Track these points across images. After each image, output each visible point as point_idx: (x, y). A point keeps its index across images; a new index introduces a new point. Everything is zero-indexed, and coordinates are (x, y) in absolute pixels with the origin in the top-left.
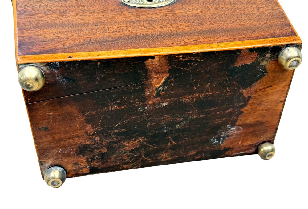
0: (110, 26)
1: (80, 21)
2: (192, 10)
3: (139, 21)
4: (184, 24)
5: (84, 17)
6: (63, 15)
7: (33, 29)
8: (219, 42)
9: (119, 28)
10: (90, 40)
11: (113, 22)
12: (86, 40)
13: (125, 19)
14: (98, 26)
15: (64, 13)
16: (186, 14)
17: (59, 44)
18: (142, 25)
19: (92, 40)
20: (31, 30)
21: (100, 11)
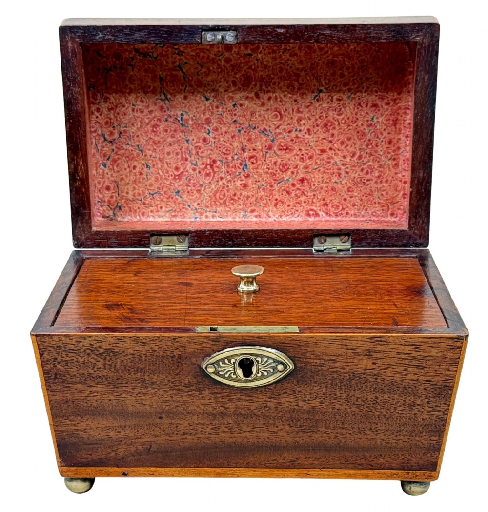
0: (179, 421)
1: (138, 406)
2: (308, 397)
3: (223, 415)
4: (287, 427)
5: (144, 398)
6: (112, 390)
7: (73, 417)
8: (324, 468)
9: (192, 427)
10: (151, 446)
11: (185, 412)
12: (145, 447)
13: (202, 407)
14: (163, 420)
15: (115, 386)
16: (296, 407)
17: (109, 450)
18: (226, 423)
19: (153, 446)
20: (71, 418)
21: (168, 386)
